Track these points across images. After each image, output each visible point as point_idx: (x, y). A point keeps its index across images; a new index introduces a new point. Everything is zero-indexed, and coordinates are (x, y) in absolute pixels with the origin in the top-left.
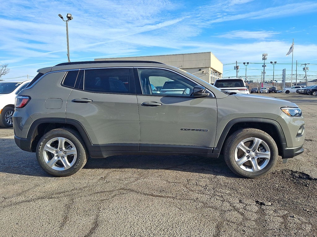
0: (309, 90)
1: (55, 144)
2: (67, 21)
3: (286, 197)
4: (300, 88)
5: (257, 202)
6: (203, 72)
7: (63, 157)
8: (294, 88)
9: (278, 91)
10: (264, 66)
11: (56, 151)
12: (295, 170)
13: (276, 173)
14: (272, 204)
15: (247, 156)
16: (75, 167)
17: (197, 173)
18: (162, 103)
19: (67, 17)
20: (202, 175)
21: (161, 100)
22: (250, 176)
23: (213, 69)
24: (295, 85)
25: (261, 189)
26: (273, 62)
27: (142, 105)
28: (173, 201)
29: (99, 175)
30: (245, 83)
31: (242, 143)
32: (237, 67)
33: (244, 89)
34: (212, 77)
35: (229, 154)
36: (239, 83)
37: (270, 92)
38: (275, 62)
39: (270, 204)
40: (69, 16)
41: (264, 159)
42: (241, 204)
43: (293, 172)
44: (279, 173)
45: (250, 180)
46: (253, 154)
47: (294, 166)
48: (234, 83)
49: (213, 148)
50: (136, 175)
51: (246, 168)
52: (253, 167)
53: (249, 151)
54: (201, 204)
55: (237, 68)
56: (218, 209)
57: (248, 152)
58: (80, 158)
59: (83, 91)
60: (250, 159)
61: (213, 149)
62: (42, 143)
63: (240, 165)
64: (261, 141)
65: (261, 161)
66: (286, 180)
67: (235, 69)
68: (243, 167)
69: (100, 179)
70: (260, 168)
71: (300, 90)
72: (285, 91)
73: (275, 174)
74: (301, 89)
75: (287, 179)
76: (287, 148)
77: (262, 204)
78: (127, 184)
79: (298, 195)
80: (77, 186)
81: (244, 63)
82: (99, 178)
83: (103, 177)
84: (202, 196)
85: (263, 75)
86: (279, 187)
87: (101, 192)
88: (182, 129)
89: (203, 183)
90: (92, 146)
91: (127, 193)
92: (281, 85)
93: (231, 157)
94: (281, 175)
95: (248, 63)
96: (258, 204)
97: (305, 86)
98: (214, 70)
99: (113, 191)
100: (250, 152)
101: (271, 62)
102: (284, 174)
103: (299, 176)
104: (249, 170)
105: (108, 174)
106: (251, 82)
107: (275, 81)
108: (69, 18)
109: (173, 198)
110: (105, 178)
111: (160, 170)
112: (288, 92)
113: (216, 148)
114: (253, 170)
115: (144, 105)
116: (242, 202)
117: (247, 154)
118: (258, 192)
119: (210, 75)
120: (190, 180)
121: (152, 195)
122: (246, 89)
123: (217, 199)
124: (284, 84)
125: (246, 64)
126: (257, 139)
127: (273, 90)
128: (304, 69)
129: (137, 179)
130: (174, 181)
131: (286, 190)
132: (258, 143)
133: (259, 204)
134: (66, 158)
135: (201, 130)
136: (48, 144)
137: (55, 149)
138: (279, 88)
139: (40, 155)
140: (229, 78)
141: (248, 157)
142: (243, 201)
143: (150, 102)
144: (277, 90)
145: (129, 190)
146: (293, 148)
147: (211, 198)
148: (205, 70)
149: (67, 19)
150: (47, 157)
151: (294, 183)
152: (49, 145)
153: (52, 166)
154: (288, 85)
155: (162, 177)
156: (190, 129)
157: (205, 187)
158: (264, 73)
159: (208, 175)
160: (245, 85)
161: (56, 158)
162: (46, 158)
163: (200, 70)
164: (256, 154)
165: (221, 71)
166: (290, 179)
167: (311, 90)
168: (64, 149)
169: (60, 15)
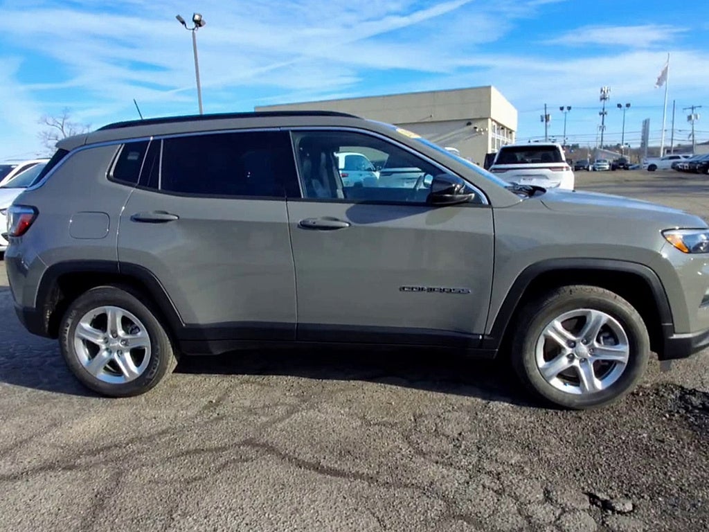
0: (701, 163)
1: (100, 323)
2: (193, 29)
3: (673, 479)
4: (679, 158)
5: (593, 498)
6: (476, 128)
7: (120, 352)
8: (666, 159)
9: (631, 165)
10: (603, 114)
11: (105, 338)
12: (689, 385)
13: (641, 394)
14: (634, 506)
15: (568, 356)
16: (148, 377)
17: (442, 394)
18: (350, 222)
19: (194, 20)
20: (453, 398)
21: (349, 213)
22: (573, 406)
23: (495, 122)
24: (669, 152)
25: (602, 448)
26: (624, 105)
27: (298, 226)
28: (367, 492)
29: (208, 393)
30: (563, 149)
31: (557, 324)
32: (546, 116)
33: (562, 168)
34: (493, 139)
35: (521, 351)
36: (551, 153)
37: (614, 167)
38: (628, 105)
39: (629, 507)
40: (197, 17)
41: (612, 364)
42: (549, 507)
43: (686, 393)
44: (649, 394)
45: (574, 413)
46: (583, 349)
47: (687, 374)
48: (541, 153)
49: (483, 336)
50: (291, 400)
51: (565, 384)
52: (583, 381)
53: (575, 342)
54: (439, 505)
55: (546, 118)
56: (485, 526)
57: (572, 344)
58: (157, 356)
59: (159, 192)
60: (576, 363)
61: (481, 337)
62: (69, 321)
63: (551, 377)
64: (605, 317)
65: (602, 369)
66: (667, 415)
67: (542, 121)
68: (557, 383)
69: (205, 408)
70: (599, 385)
71: (679, 163)
72: (647, 166)
73: (638, 394)
74: (683, 161)
75: (670, 412)
76: (675, 336)
77: (606, 506)
78: (264, 426)
79: (705, 471)
80: (147, 427)
81: (562, 109)
82: (205, 401)
83: (214, 401)
84: (445, 471)
85: (601, 133)
86: (650, 437)
87: (196, 451)
88: (404, 288)
89: (451, 429)
90: (183, 328)
91: (257, 457)
92: (638, 153)
93: (527, 357)
94: (653, 400)
95: (569, 108)
96: (597, 505)
97: (691, 155)
98: (499, 124)
99: (224, 449)
100: (577, 345)
101: (619, 106)
102: (663, 396)
103: (703, 404)
104: (570, 389)
105: (227, 392)
106: (575, 147)
107: (627, 144)
108: (198, 23)
109: (371, 479)
110: (218, 403)
111: (352, 382)
112: (652, 168)
113: (488, 336)
114: (583, 389)
115: (305, 226)
116: (551, 499)
117: (569, 351)
118: (594, 456)
119: (491, 135)
120: (421, 416)
121: (317, 468)
122: (566, 167)
123: (484, 487)
124: (646, 151)
125: (565, 110)
126: (595, 313)
127: (621, 164)
128: (690, 118)
129: (292, 411)
130: (383, 418)
131: (670, 452)
132: (597, 322)
133: (599, 506)
134: (127, 356)
135: (451, 290)
136: (85, 322)
137: (101, 334)
138: (634, 158)
139: (67, 349)
140: (529, 142)
141: (571, 358)
142: (554, 493)
143: (319, 219)
144: (629, 163)
145: (264, 445)
146: (690, 336)
147: (468, 483)
148: (478, 125)
149: (193, 25)
150: (86, 353)
151: (691, 425)
152: (86, 325)
153: (96, 372)
154: (654, 152)
155: (355, 405)
156: (422, 289)
157: (457, 440)
158: (602, 128)
159: (467, 401)
160: (564, 158)
161: (105, 354)
162: (83, 354)
163: (469, 124)
164: (593, 349)
165: (513, 126)
166: (678, 412)
167: (703, 163)
168: (121, 333)
169: (179, 18)
